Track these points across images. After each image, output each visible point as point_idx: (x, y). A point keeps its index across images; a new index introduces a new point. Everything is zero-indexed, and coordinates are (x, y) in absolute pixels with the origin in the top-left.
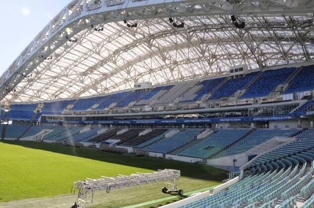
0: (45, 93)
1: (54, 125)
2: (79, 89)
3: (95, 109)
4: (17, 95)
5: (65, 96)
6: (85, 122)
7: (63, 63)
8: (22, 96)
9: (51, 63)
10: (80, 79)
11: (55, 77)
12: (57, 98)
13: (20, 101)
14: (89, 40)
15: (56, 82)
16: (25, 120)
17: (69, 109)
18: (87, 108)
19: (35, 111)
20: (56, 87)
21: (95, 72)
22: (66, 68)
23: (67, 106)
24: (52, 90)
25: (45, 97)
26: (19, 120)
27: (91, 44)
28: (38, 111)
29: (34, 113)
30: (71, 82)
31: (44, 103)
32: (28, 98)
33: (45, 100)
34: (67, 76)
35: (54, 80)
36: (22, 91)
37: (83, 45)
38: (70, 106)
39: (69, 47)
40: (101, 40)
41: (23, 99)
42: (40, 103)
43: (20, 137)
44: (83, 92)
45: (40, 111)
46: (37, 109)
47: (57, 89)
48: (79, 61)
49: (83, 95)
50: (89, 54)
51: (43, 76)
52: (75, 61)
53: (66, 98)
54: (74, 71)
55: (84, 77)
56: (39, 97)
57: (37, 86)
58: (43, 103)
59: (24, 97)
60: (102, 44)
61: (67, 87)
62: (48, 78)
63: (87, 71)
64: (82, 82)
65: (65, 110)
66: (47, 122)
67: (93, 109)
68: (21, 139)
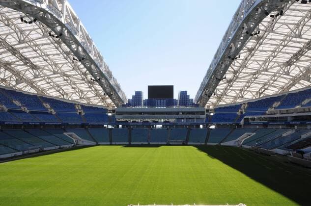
0: (249, 91)
1: (258, 127)
2: (287, 82)
3: (305, 105)
4: (220, 98)
5: (271, 92)
6: (291, 123)
7: (260, 56)
8: (226, 98)
9: (246, 59)
10: (284, 71)
11: (254, 74)
12: (262, 95)
13: (225, 103)
14: (283, 24)
15: (257, 78)
16: (228, 123)
17: (275, 108)
18: (296, 105)
19: (238, 113)
20: (259, 84)
21: (303, 58)
22: (265, 62)
23: (273, 103)
24: (255, 87)
25: (249, 96)
26: (222, 123)
27: (287, 27)
28: (242, 112)
29: (238, 115)
30: (274, 76)
31: (248, 103)
32: (232, 100)
33: (250, 100)
34: (267, 70)
35: (254, 76)
36: (224, 94)
37: (277, 31)
38: (276, 104)
39: (261, 38)
40: (299, 19)
41: (227, 101)
42: (244, 104)
43: (222, 142)
44: (293, 85)
45: (244, 113)
46: (240, 111)
47: (260, 86)
48: (277, 50)
49: (293, 89)
50: (288, 39)
51: (241, 75)
52: (274, 52)
53: (273, 95)
54: (275, 62)
55: (289, 67)
56: (242, 97)
57: (238, 85)
58: (246, 103)
59: (228, 98)
60: (302, 23)
61: (272, 82)
62: (246, 76)
63: (290, 60)
64: (288, 73)
65: (269, 109)
66: (249, 124)
67: (302, 106)
68: (222, 144)
